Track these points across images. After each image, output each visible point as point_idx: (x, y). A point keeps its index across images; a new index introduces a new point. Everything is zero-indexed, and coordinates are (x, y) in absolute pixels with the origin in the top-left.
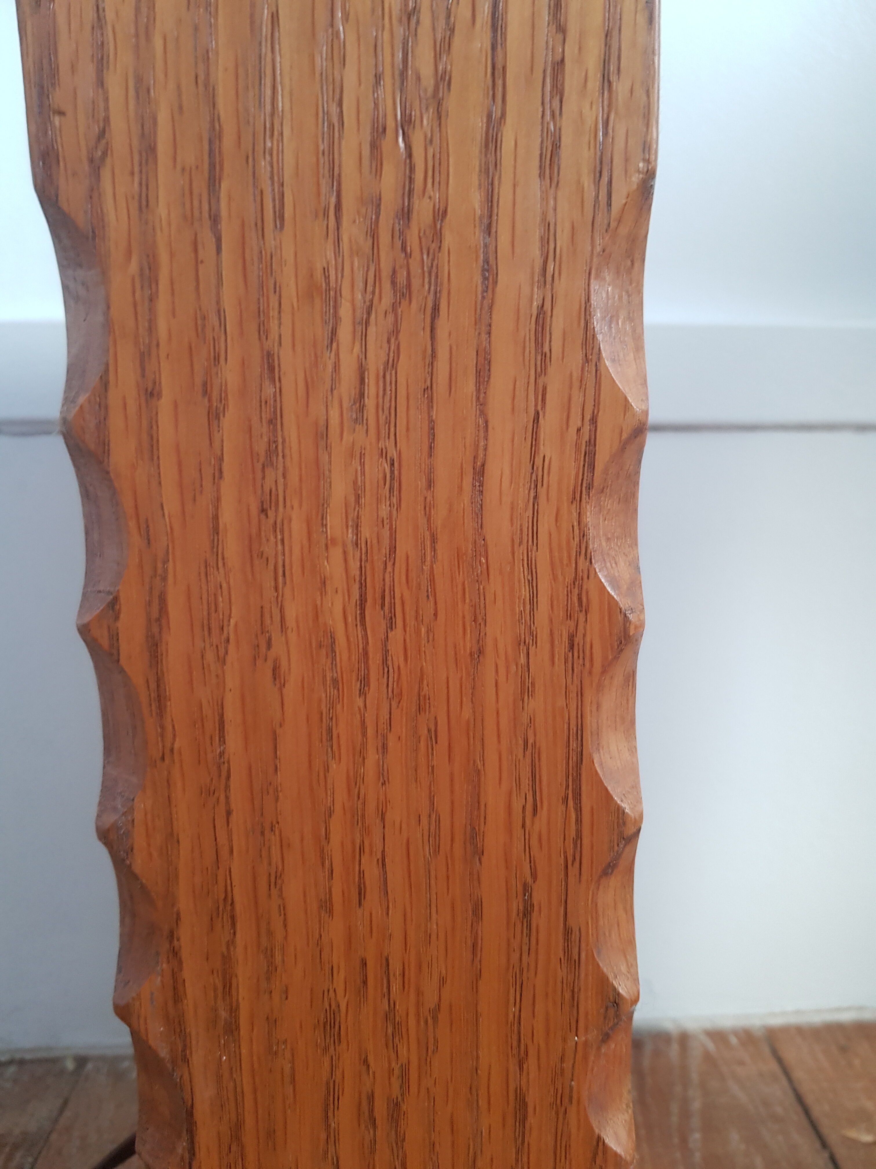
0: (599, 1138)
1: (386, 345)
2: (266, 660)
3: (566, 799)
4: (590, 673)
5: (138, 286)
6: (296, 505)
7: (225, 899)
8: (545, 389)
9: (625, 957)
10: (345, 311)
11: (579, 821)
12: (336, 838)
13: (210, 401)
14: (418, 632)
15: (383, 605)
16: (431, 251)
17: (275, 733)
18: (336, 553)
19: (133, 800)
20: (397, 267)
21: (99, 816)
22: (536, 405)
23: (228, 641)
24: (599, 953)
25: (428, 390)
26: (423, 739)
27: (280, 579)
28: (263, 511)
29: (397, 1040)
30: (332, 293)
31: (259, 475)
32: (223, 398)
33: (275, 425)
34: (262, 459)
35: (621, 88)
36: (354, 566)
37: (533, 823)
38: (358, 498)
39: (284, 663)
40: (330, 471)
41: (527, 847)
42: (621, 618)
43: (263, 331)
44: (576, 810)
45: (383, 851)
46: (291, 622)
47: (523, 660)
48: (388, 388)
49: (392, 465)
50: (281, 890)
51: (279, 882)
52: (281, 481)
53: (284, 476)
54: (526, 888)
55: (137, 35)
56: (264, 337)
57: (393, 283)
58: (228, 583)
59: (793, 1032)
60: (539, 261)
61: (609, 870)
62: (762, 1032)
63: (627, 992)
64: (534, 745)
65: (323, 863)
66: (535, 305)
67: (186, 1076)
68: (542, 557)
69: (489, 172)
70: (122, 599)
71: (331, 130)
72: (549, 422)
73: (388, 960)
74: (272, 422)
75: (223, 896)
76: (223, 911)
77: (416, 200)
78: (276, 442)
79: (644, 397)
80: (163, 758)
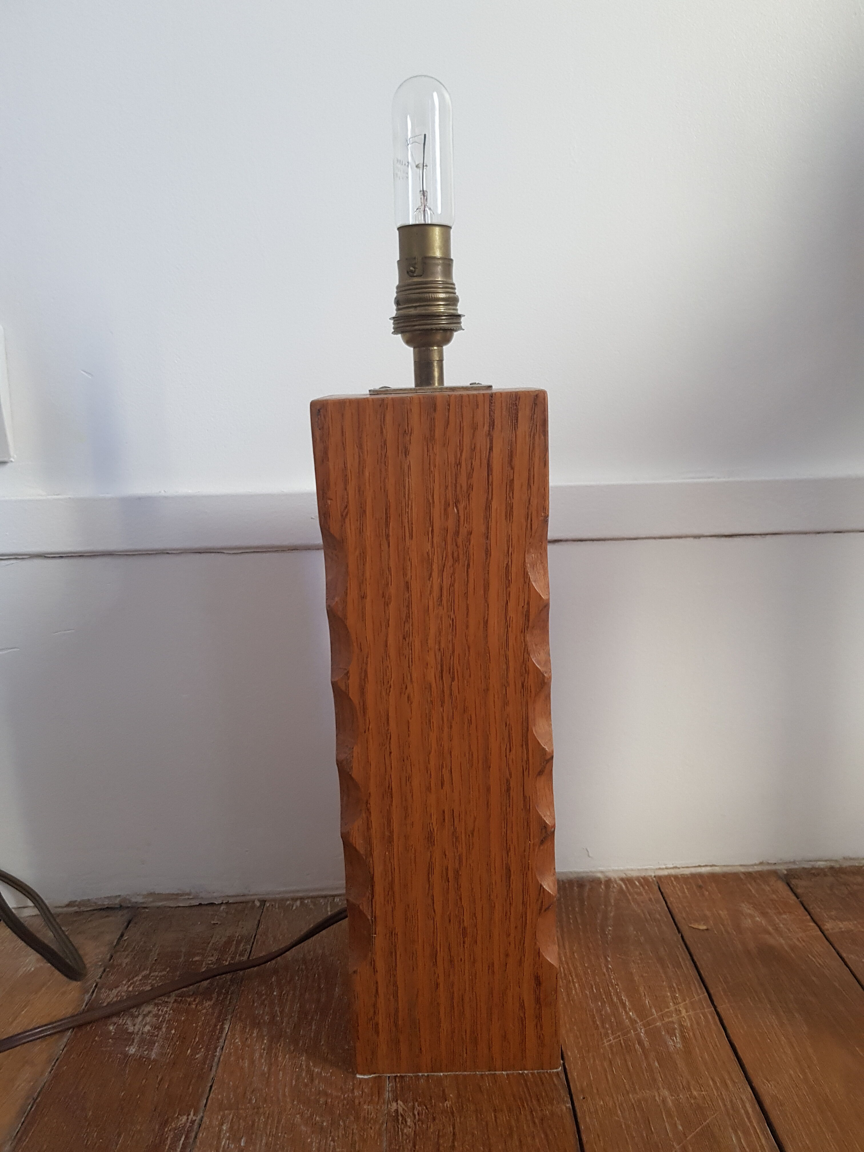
0: (541, 886)
1: (450, 578)
2: (405, 694)
3: (523, 745)
4: (530, 696)
5: (359, 560)
6: (417, 636)
7: (389, 787)
8: (510, 592)
9: (549, 809)
10: (435, 567)
11: (528, 754)
12: (432, 763)
13: (385, 599)
14: (464, 682)
15: (450, 673)
16: (467, 545)
17: (408, 721)
18: (432, 653)
19: (353, 748)
20: (454, 551)
21: (337, 755)
22: (507, 598)
23: (391, 687)
24: (538, 806)
25: (466, 593)
26: (466, 723)
27: (411, 663)
28: (404, 638)
29: (457, 843)
30: (430, 561)
31: (403, 625)
32: (390, 598)
33: (409, 608)
34: (404, 619)
35: (534, 488)
36: (439, 658)
37: (510, 755)
38: (440, 633)
39: (412, 695)
40: (429, 624)
41: (508, 765)
42: (541, 676)
43: (405, 575)
44: (526, 749)
45: (451, 767)
46: (414, 679)
47: (504, 692)
48: (451, 593)
49: (453, 621)
50: (411, 783)
51: (410, 780)
52: (411, 628)
54: (507, 780)
55: (359, 473)
56: (405, 577)
57: (453, 557)
58: (391, 665)
59: (673, 879)
60: (506, 548)
61: (540, 773)
62: (654, 879)
63: (550, 823)
64: (509, 725)
65: (427, 772)
66: (505, 563)
67: (371, 862)
68: (510, 653)
69: (487, 518)
70: (351, 672)
71: (429, 505)
72: (512, 604)
73: (453, 811)
74: (408, 606)
75: (387, 786)
76: (388, 792)
77: (461, 529)
78: (409, 613)
79: (548, 593)
80: (365, 732)
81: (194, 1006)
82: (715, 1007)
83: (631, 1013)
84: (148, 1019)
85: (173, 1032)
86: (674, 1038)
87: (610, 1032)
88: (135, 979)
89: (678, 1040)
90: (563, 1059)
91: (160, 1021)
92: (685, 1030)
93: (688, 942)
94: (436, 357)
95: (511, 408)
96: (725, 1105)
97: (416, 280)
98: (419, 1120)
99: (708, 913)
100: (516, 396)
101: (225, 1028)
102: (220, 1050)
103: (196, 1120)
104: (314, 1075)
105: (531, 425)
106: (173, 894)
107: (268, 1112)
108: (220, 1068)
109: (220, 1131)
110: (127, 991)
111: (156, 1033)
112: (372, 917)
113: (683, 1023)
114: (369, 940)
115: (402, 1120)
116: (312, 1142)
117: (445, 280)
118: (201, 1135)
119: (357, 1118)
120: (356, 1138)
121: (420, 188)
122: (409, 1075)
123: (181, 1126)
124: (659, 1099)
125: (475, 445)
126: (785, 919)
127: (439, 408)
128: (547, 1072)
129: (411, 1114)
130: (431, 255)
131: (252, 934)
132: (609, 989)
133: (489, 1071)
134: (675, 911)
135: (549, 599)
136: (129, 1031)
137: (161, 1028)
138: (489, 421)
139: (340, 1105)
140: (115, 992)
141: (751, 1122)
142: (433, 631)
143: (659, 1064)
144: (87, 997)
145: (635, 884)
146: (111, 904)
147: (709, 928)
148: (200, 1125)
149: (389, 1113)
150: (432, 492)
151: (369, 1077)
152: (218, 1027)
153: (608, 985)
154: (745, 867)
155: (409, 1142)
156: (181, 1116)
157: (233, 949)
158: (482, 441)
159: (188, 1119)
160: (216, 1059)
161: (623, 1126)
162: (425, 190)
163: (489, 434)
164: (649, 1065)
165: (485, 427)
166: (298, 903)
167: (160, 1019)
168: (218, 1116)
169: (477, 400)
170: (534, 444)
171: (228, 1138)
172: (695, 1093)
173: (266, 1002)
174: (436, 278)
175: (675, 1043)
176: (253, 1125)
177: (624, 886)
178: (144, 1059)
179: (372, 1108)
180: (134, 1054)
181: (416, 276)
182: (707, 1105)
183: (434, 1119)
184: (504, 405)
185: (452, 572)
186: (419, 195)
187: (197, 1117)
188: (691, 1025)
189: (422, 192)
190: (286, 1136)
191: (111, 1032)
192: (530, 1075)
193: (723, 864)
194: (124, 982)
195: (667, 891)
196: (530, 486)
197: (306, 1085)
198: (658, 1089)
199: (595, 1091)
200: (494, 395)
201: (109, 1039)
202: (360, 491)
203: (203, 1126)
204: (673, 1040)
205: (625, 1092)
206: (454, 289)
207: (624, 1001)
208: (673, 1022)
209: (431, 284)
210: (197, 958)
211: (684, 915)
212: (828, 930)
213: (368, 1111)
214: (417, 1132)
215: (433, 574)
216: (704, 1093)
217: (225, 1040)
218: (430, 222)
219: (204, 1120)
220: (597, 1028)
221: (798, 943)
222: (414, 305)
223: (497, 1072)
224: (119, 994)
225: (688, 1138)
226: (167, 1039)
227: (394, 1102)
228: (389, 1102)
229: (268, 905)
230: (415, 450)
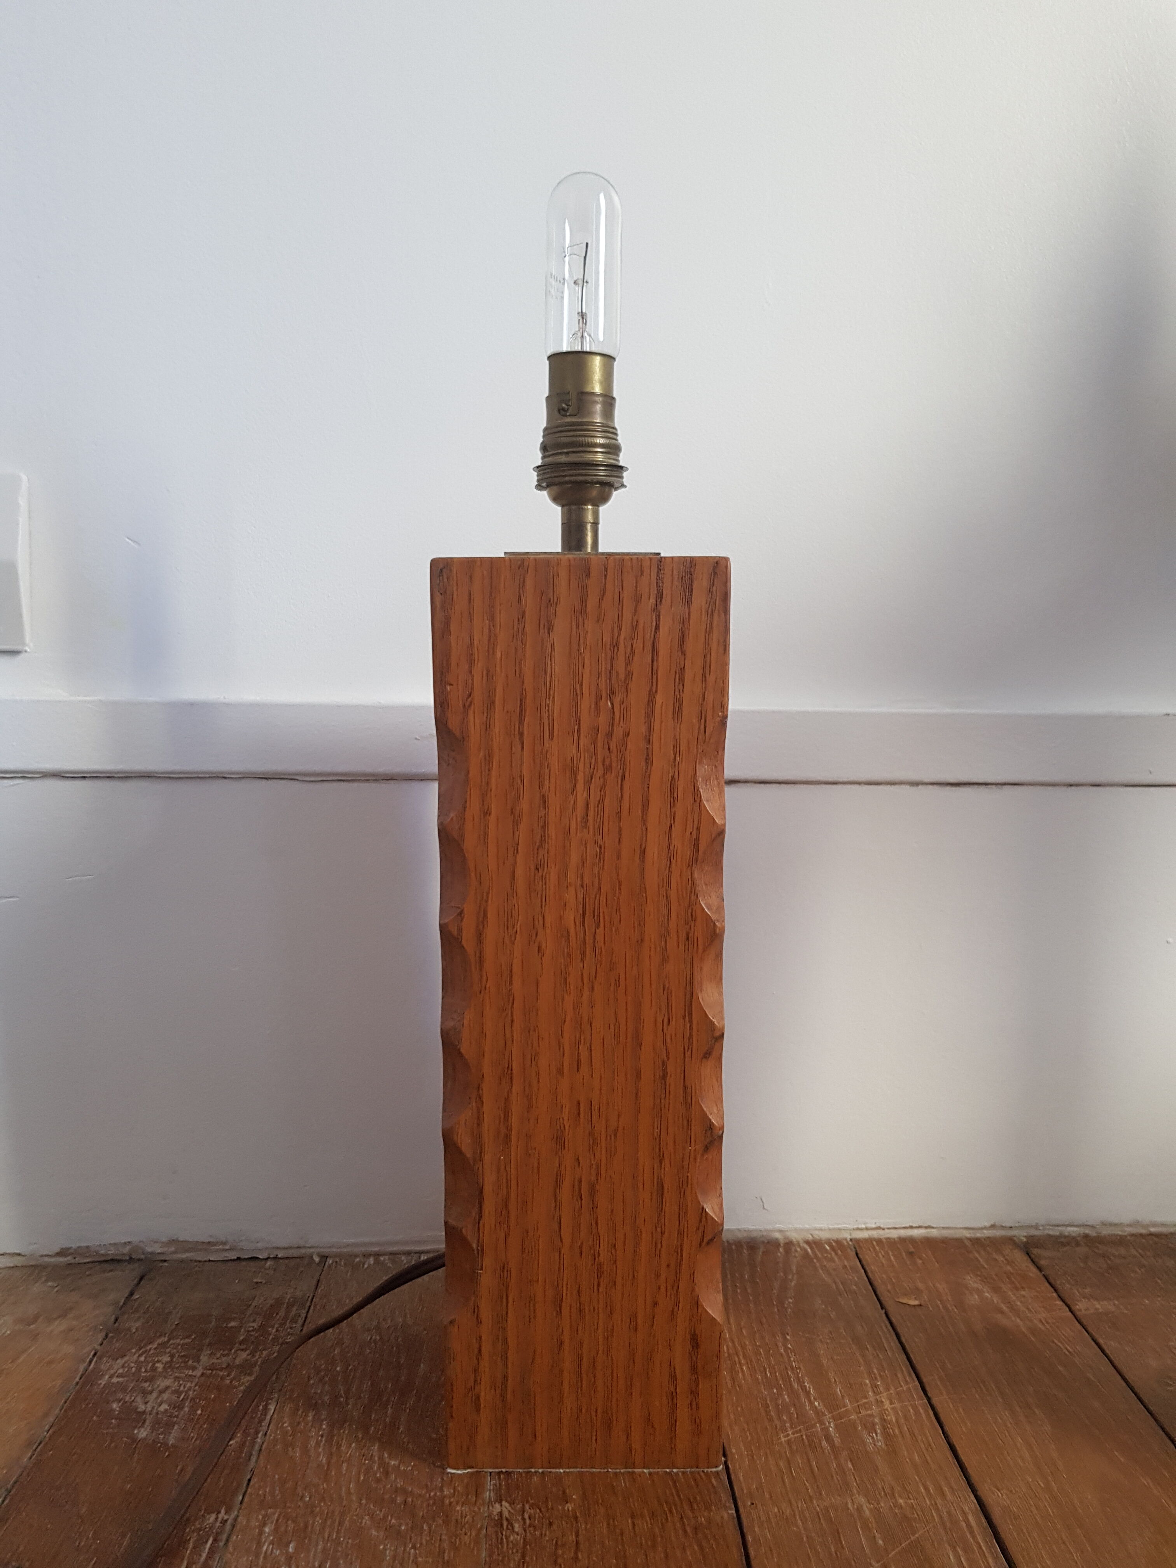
0: (703, 1208)
1: (599, 793)
2: (535, 942)
3: (684, 1017)
4: (697, 952)
5: (483, 764)
6: (553, 867)
7: (508, 1067)
8: (675, 814)
9: (717, 1105)
10: (580, 777)
11: (691, 1028)
12: (566, 1035)
13: (514, 817)
14: (611, 930)
15: (594, 916)
16: (622, 750)
17: (538, 980)
18: (572, 890)
19: (464, 1014)
20: (606, 758)
21: (442, 1023)
22: (670, 821)
23: (516, 932)
24: (702, 1100)
25: (619, 814)
26: (612, 984)
27: (544, 904)
28: (537, 869)
29: (595, 1147)
30: (575, 769)
31: (536, 851)
32: (520, 816)
33: (545, 829)
34: (537, 844)
35: (711, 679)
36: (580, 896)
37: (667, 1030)
38: (583, 863)
39: (544, 944)
40: (570, 850)
41: (665, 1042)
42: (712, 924)
43: (541, 785)
44: (689, 1022)
45: (591, 1043)
46: (548, 925)
47: (663, 945)
48: (600, 812)
49: (601, 848)
50: (537, 1062)
51: (537, 1058)
52: (546, 855)
53: (548, 853)
54: (663, 1062)
55: (488, 652)
56: (541, 788)
57: (604, 765)
58: (518, 904)
59: (874, 1243)
60: (673, 756)
61: (707, 1055)
62: (850, 1243)
63: (717, 1123)
64: (668, 989)
65: (559, 1049)
66: (670, 775)
67: (481, 1168)
68: (673, 894)
69: (650, 715)
70: (466, 912)
71: (577, 696)
72: (677, 829)
73: (591, 1102)
74: (543, 827)
75: (507, 1066)
76: (507, 1074)
77: (615, 728)
78: (545, 836)
79: (723, 817)
80: (481, 992)
81: (228, 1382)
82: (929, 1400)
83: (816, 1404)
84: (165, 1396)
85: (199, 1412)
86: (874, 1434)
87: (788, 1425)
88: (148, 1348)
89: (879, 1437)
90: (725, 1455)
91: (181, 1399)
92: (889, 1426)
93: (894, 1320)
94: (590, 518)
95: (685, 577)
96: (941, 1517)
97: (569, 420)
98: (530, 1526)
99: (920, 1285)
100: (691, 563)
101: (269, 1409)
102: (262, 1435)
103: (228, 1519)
104: (390, 1469)
105: (709, 599)
106: (203, 1243)
107: (326, 1511)
108: (261, 1457)
109: (261, 1533)
110: (136, 1362)
111: (176, 1413)
112: (478, 1246)
113: (885, 1417)
114: (473, 1278)
115: (507, 1526)
116: (385, 1549)
117: (604, 422)
118: (235, 1537)
119: (447, 1522)
120: (446, 1545)
121: (578, 308)
122: (518, 1470)
123: (207, 1526)
124: (853, 1508)
125: (637, 622)
126: (1024, 1296)
127: (593, 574)
128: (703, 1471)
129: (520, 1518)
130: (588, 390)
131: (308, 1295)
132: (787, 1373)
133: (626, 1468)
134: (878, 1283)
135: (724, 825)
136: (139, 1410)
137: (183, 1408)
138: (656, 592)
139: (425, 1505)
140: (120, 1362)
141: (974, 1537)
142: (575, 859)
143: (852, 1464)
144: (82, 1368)
145: (825, 1247)
146: (116, 1255)
147: (923, 1303)
148: (233, 1526)
149: (490, 1516)
150: (580, 679)
151: (464, 1473)
152: (261, 1408)
153: (786, 1368)
154: (971, 1231)
155: (517, 1552)
156: (209, 1513)
157: (282, 1313)
158: (646, 618)
159: (217, 1518)
160: (257, 1447)
161: (805, 1539)
162: (584, 311)
163: (656, 609)
164: (839, 1465)
165: (651, 600)
166: (372, 1260)
167: (182, 1397)
168: (258, 1516)
169: (641, 566)
170: (711, 623)
171: (272, 1543)
172: (901, 1501)
173: (327, 1379)
174: (594, 419)
175: (875, 1441)
176: (306, 1527)
177: (809, 1250)
178: (159, 1445)
179: (467, 1509)
180: (145, 1439)
181: (569, 416)
182: (916, 1516)
183: (551, 1524)
184: (675, 572)
185: (602, 784)
186: (576, 318)
187: (230, 1515)
188: (897, 1421)
189: (580, 314)
190: (350, 1541)
191: (114, 1410)
192: (680, 1474)
193: (942, 1226)
194: (134, 1351)
195: (867, 1257)
196: (705, 677)
197: (378, 1481)
198: (852, 1495)
199: (767, 1496)
200: (663, 560)
201: (112, 1419)
202: (489, 675)
203: (238, 1527)
204: (873, 1438)
205: (807, 1497)
206: (616, 434)
207: (808, 1388)
208: (871, 1415)
209: (588, 425)
210: (232, 1324)
211: (889, 1287)
212: (1080, 1310)
213: (462, 1513)
214: (528, 1540)
215: (578, 786)
216: (912, 1501)
217: (269, 1424)
218: (588, 350)
219: (240, 1519)
220: (771, 1420)
221: (1040, 1326)
222: (565, 451)
223: (636, 1470)
224: (126, 1365)
225: (890, 1556)
226: (191, 1420)
227: (497, 1503)
228: (490, 1503)
229: (331, 1262)
230: (561, 625)
